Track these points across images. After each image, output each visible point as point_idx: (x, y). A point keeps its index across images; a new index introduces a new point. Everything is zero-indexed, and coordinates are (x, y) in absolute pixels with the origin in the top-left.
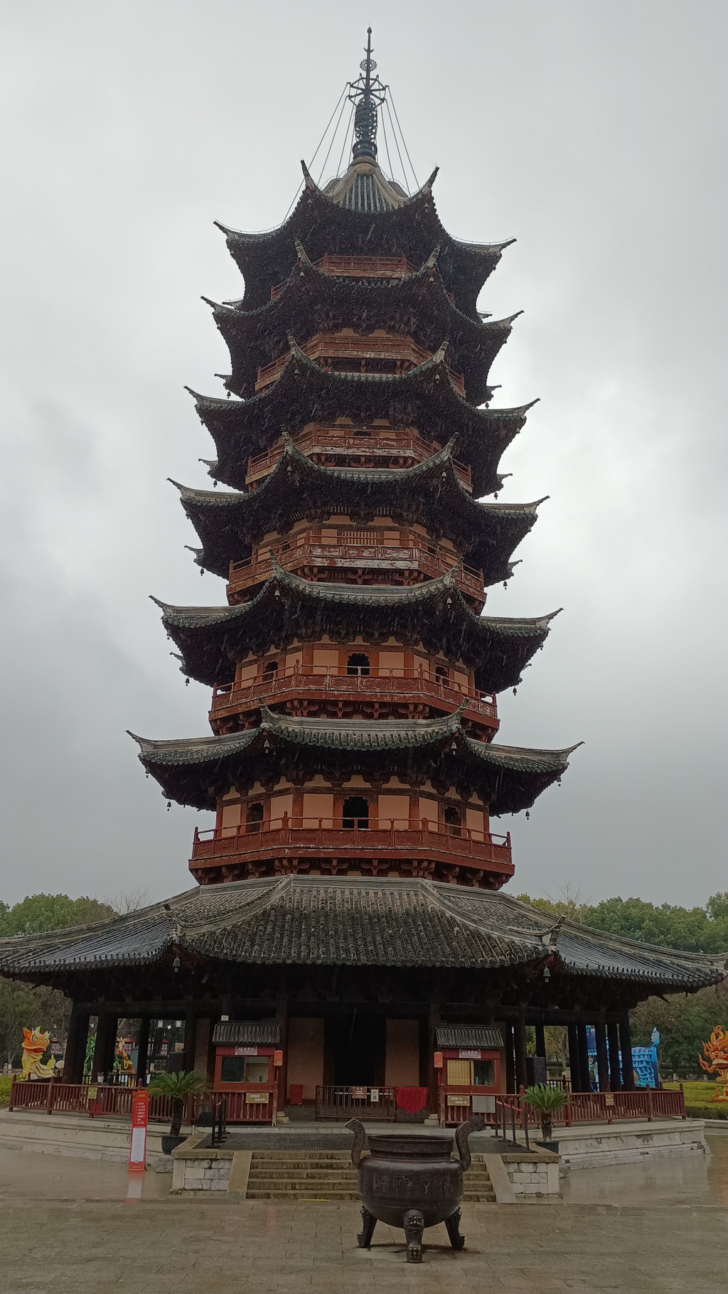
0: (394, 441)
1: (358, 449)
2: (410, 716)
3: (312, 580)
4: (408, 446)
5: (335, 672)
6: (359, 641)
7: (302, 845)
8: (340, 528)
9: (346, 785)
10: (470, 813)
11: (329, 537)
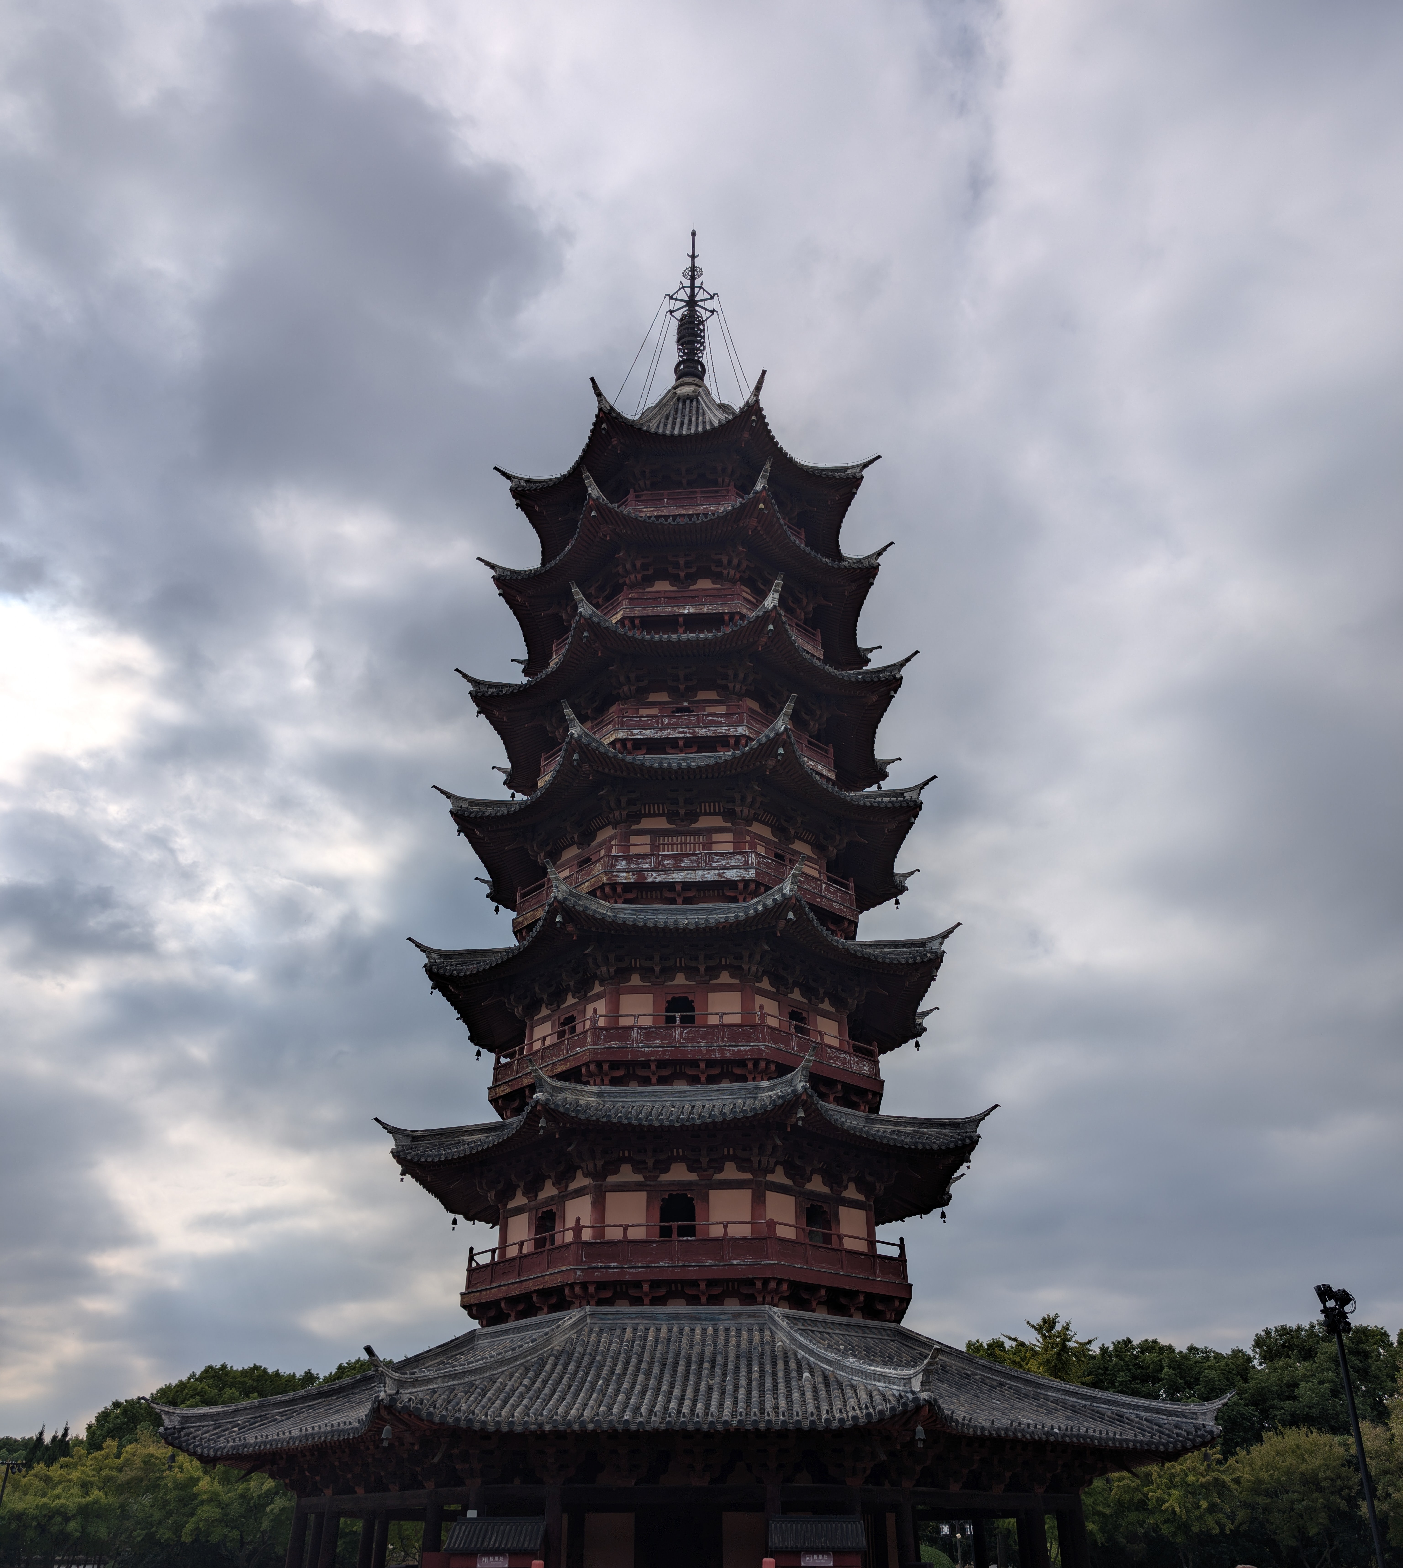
0: (722, 717)
1: (674, 729)
2: (750, 1077)
3: (616, 902)
4: (740, 722)
5: (647, 1022)
6: (680, 979)
7: (600, 1265)
8: (653, 833)
9: (664, 1178)
10: (843, 1211)
11: (640, 845)
